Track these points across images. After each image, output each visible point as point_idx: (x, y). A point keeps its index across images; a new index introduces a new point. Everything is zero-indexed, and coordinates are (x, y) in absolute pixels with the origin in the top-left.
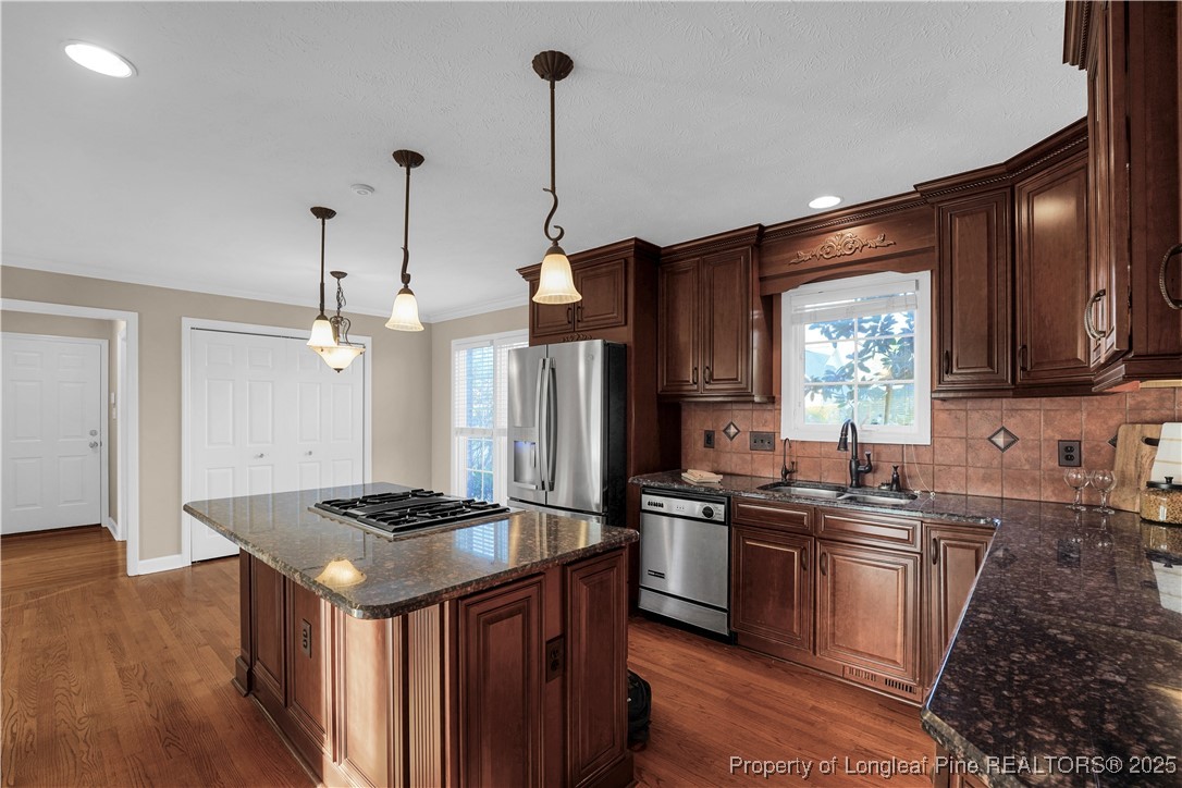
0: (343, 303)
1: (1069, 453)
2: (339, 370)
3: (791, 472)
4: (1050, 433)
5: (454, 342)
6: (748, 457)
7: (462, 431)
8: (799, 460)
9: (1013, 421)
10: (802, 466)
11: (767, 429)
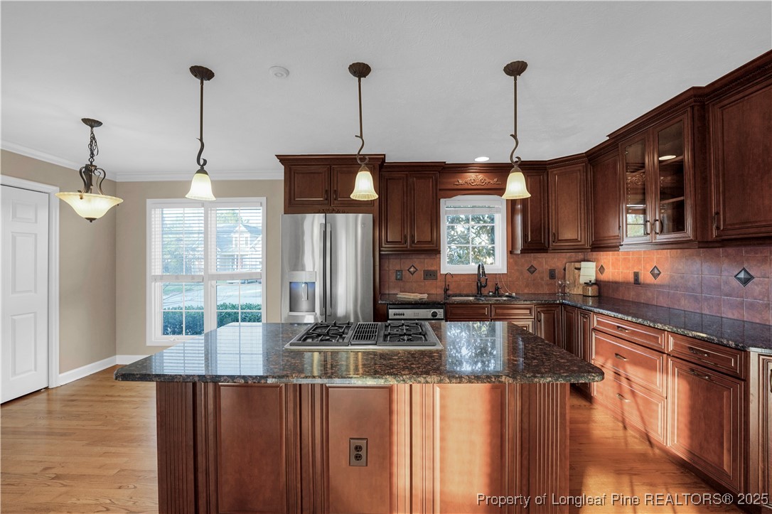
0: (95, 152)
1: (552, 275)
2: (91, 220)
3: (447, 290)
4: (547, 267)
5: (149, 201)
6: (423, 284)
7: (156, 278)
8: (450, 284)
9: (535, 262)
10: (451, 287)
11: (433, 269)
